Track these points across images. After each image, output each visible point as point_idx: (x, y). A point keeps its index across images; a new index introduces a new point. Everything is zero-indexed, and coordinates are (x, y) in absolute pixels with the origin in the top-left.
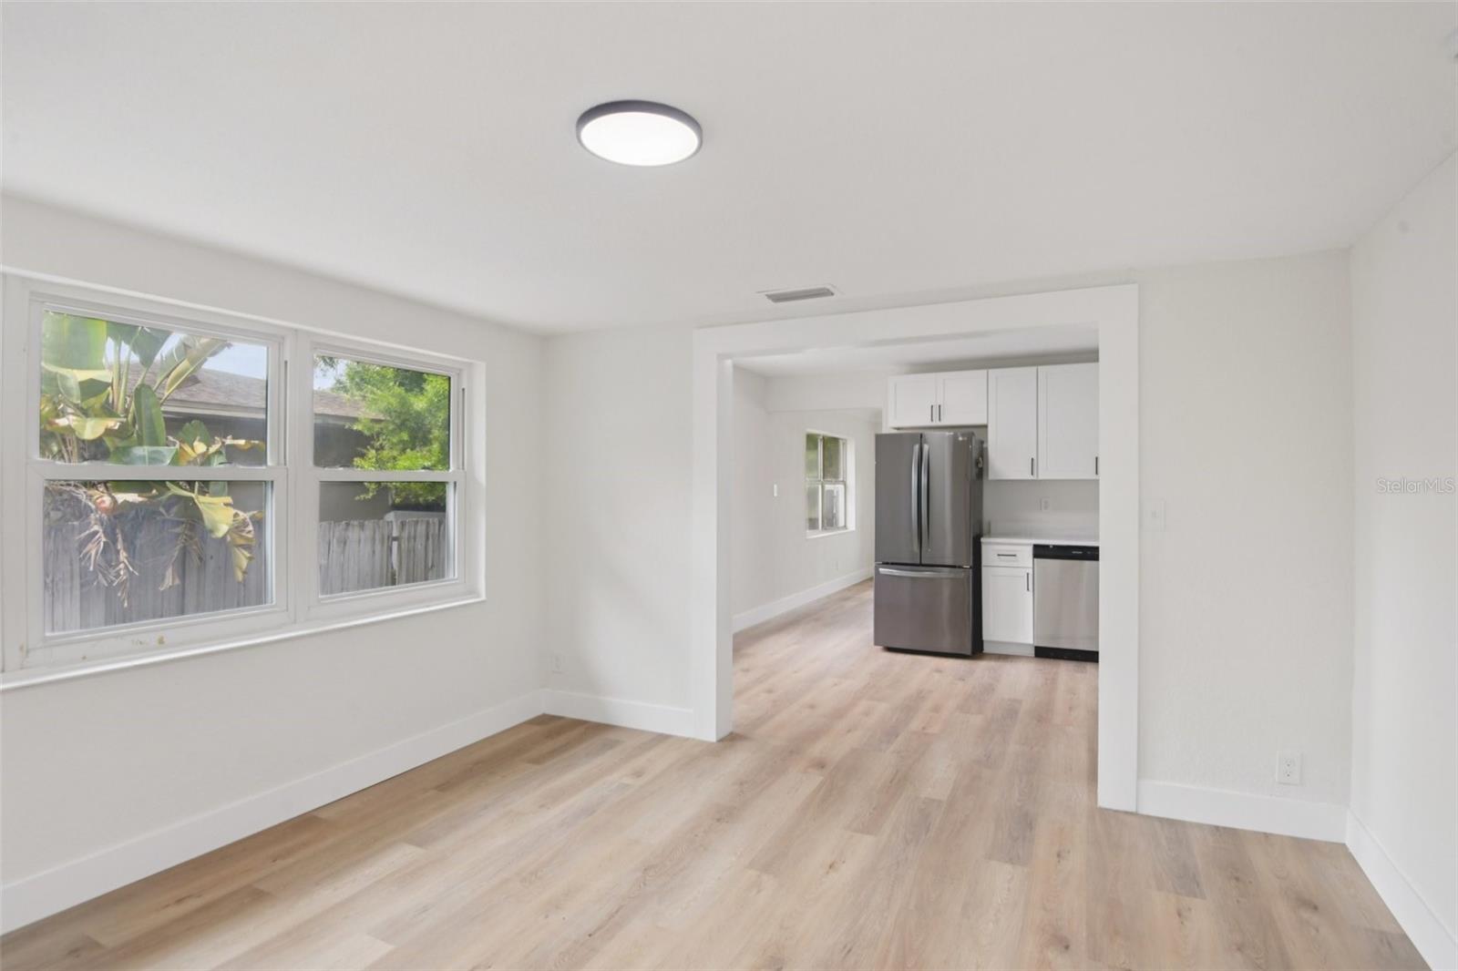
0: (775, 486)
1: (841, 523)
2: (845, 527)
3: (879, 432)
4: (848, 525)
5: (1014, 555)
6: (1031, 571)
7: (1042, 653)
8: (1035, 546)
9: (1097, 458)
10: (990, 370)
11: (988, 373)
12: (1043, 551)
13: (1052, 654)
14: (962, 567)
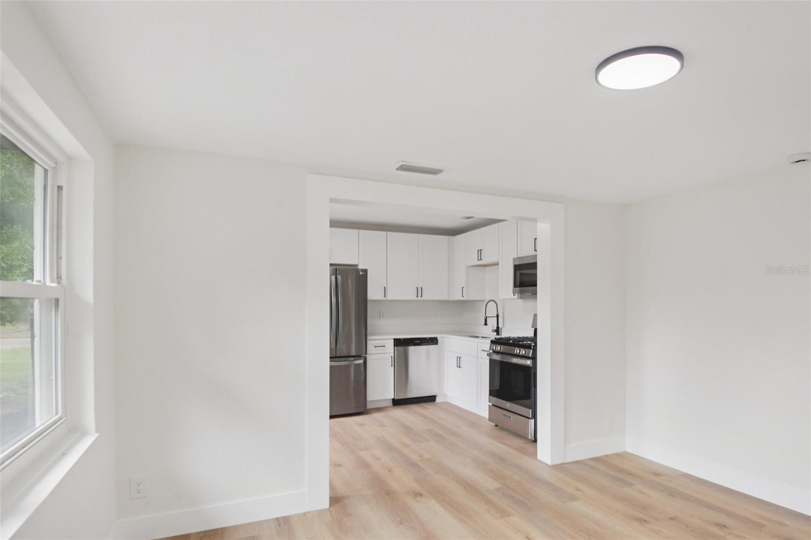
5: (384, 346)
6: (393, 355)
7: (396, 403)
8: (394, 339)
9: (417, 288)
10: (360, 231)
11: (359, 232)
12: (398, 343)
13: (402, 402)
14: (361, 356)
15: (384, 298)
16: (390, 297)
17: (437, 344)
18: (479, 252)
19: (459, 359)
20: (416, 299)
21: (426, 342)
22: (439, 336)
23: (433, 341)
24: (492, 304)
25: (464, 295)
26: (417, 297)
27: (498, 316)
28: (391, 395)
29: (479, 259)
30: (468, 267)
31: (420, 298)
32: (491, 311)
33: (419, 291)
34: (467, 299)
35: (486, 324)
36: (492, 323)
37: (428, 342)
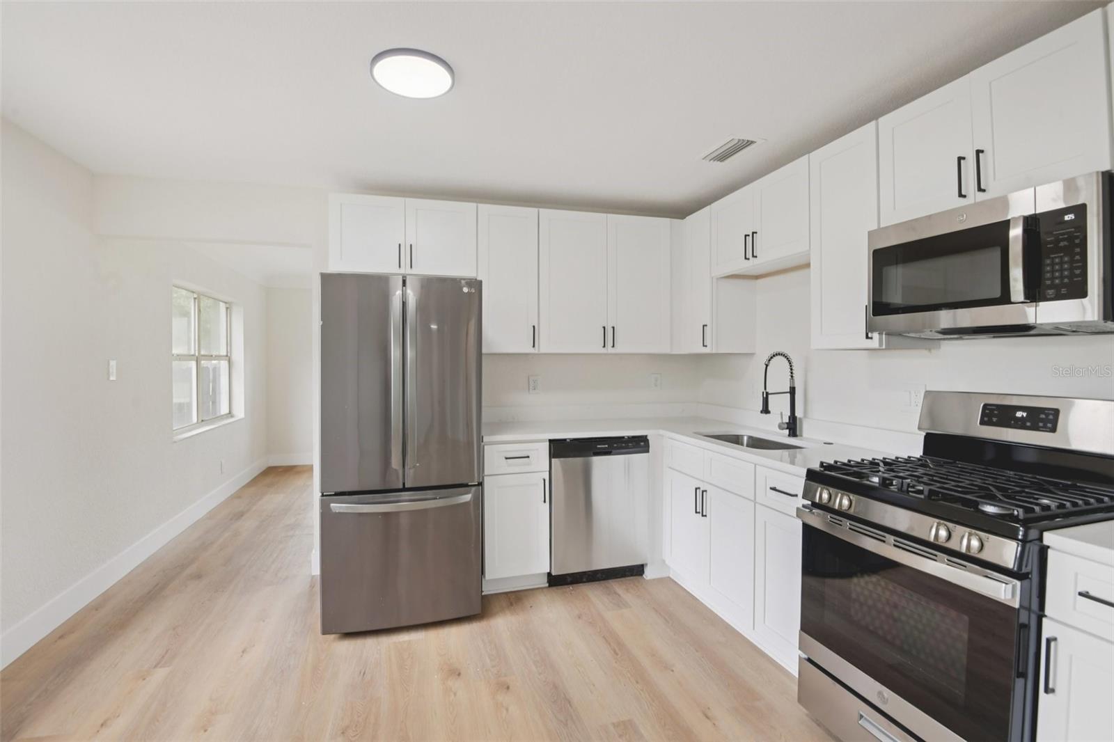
0: (113, 363)
1: (224, 409)
2: (230, 414)
3: (324, 271)
4: (235, 412)
5: (528, 457)
6: (547, 478)
7: (555, 581)
8: (550, 441)
9: (604, 328)
10: (481, 206)
11: (477, 207)
12: (559, 448)
13: (569, 579)
14: (466, 485)
15: (530, 350)
16: (544, 347)
17: (648, 451)
18: (749, 239)
19: (700, 494)
20: (604, 351)
21: (623, 448)
22: (650, 433)
23: (638, 444)
24: (779, 364)
25: (708, 342)
26: (604, 346)
27: (792, 391)
28: (542, 566)
29: (749, 255)
30: (717, 279)
31: (609, 350)
32: (778, 381)
33: (609, 335)
34: (714, 352)
35: (766, 410)
36: (780, 406)
37: (627, 447)
